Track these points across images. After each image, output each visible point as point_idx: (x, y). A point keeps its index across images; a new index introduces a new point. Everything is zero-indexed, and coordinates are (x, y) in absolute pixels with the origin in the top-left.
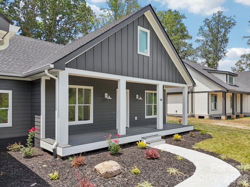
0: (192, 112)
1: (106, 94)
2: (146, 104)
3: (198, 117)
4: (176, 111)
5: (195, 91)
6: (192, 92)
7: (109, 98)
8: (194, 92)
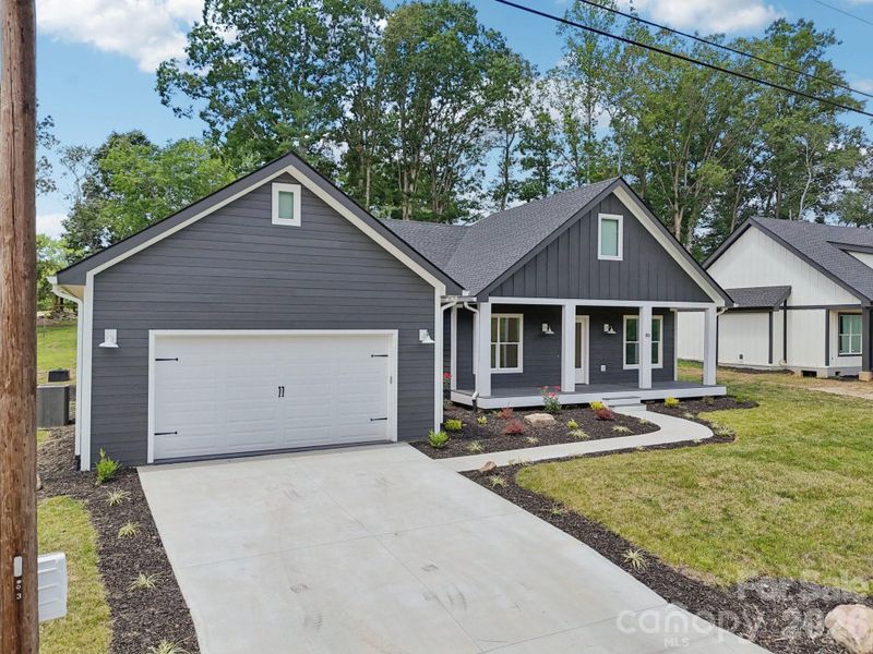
0: (785, 358)
1: (545, 326)
2: (625, 342)
3: (800, 374)
4: (741, 357)
5: (794, 305)
6: (786, 308)
7: (550, 332)
8: (791, 308)
